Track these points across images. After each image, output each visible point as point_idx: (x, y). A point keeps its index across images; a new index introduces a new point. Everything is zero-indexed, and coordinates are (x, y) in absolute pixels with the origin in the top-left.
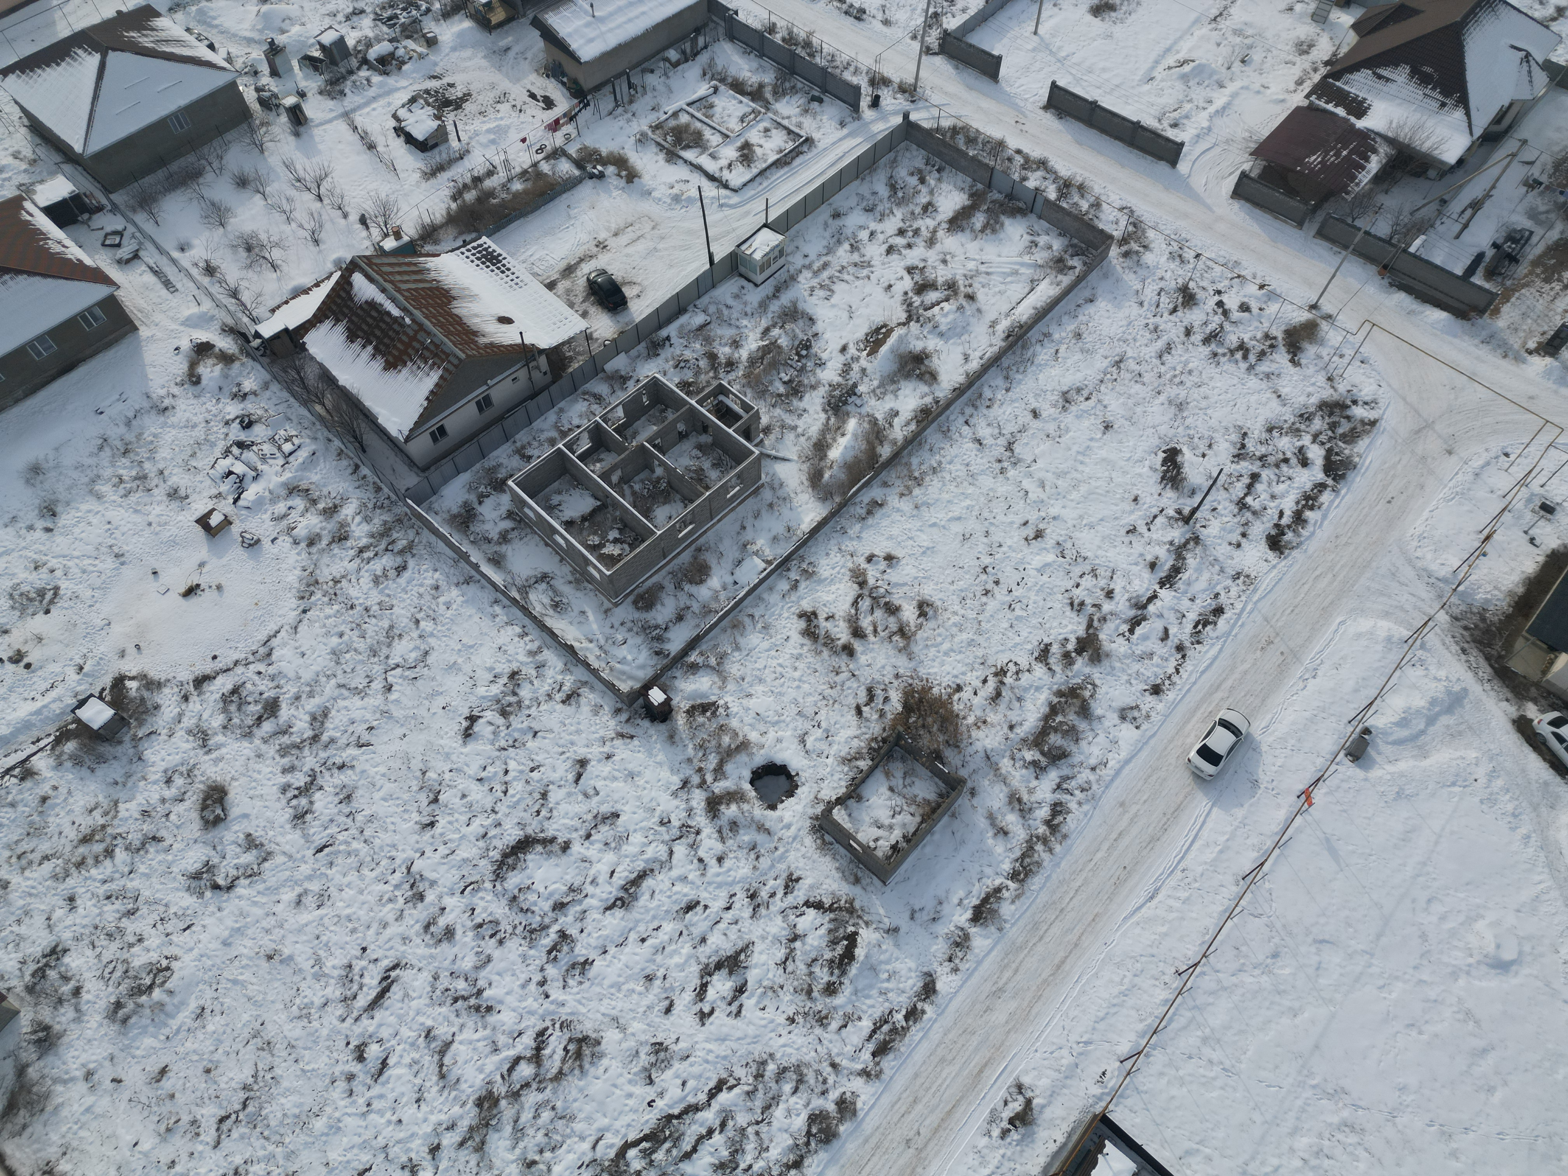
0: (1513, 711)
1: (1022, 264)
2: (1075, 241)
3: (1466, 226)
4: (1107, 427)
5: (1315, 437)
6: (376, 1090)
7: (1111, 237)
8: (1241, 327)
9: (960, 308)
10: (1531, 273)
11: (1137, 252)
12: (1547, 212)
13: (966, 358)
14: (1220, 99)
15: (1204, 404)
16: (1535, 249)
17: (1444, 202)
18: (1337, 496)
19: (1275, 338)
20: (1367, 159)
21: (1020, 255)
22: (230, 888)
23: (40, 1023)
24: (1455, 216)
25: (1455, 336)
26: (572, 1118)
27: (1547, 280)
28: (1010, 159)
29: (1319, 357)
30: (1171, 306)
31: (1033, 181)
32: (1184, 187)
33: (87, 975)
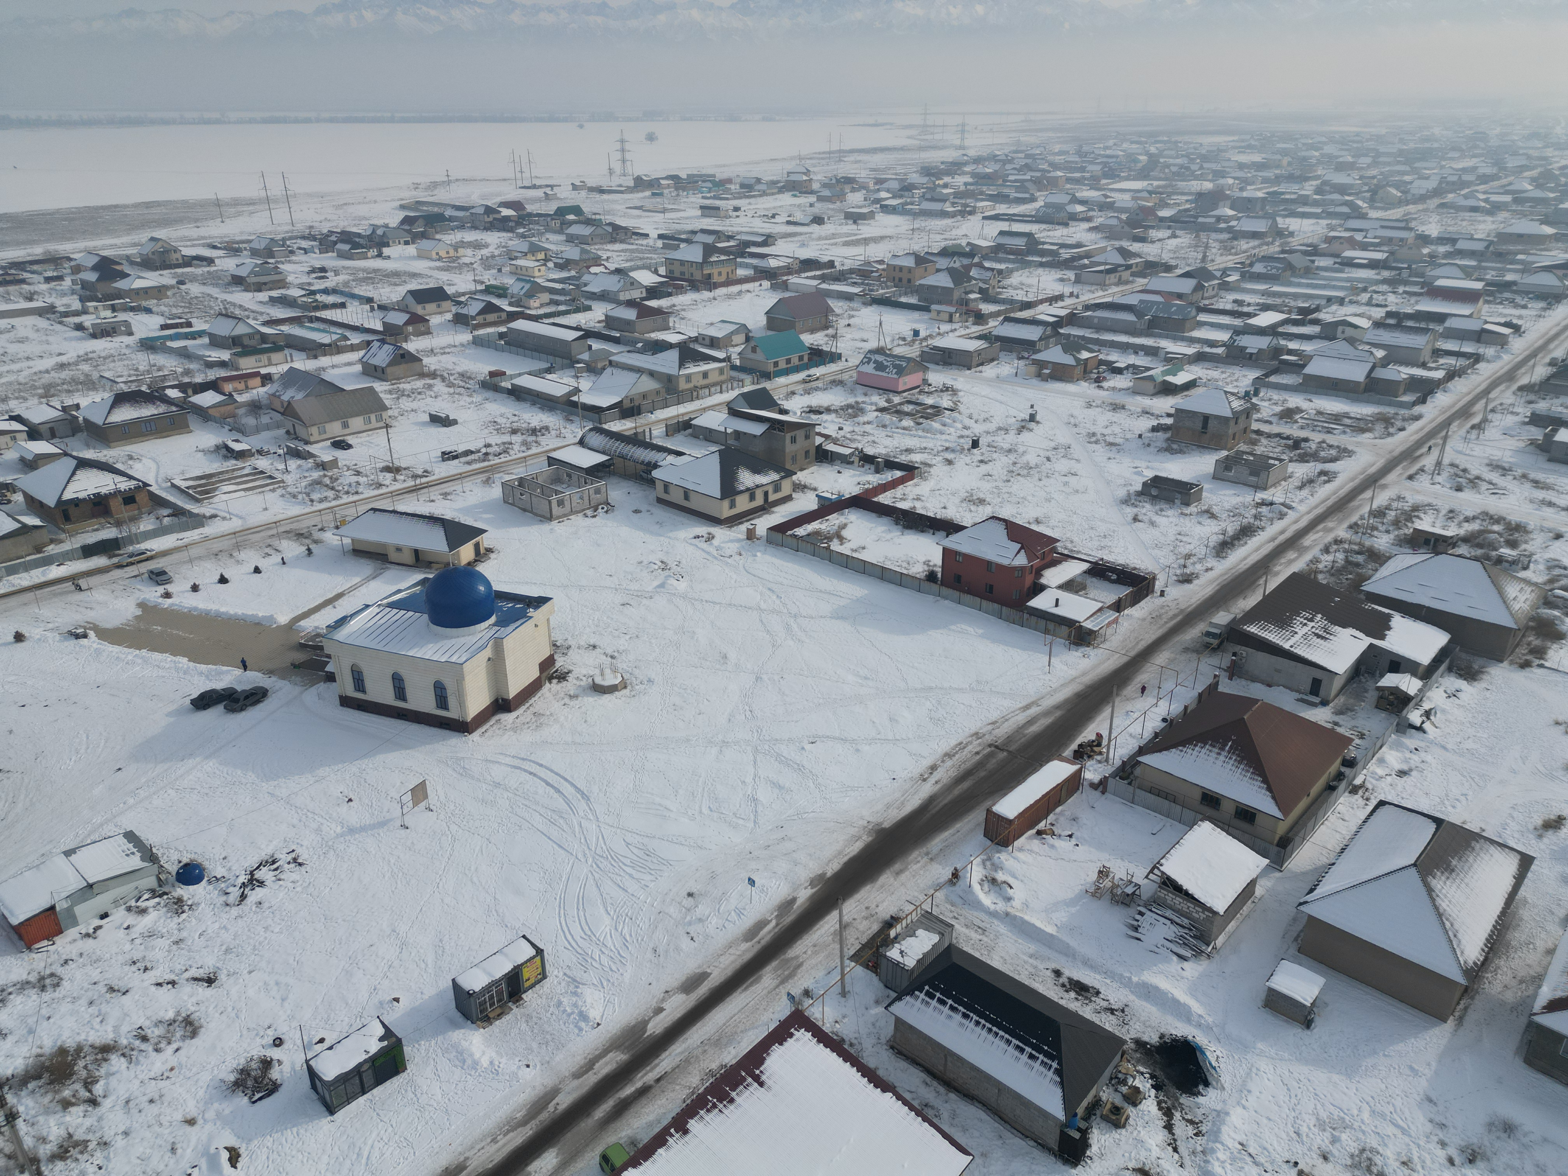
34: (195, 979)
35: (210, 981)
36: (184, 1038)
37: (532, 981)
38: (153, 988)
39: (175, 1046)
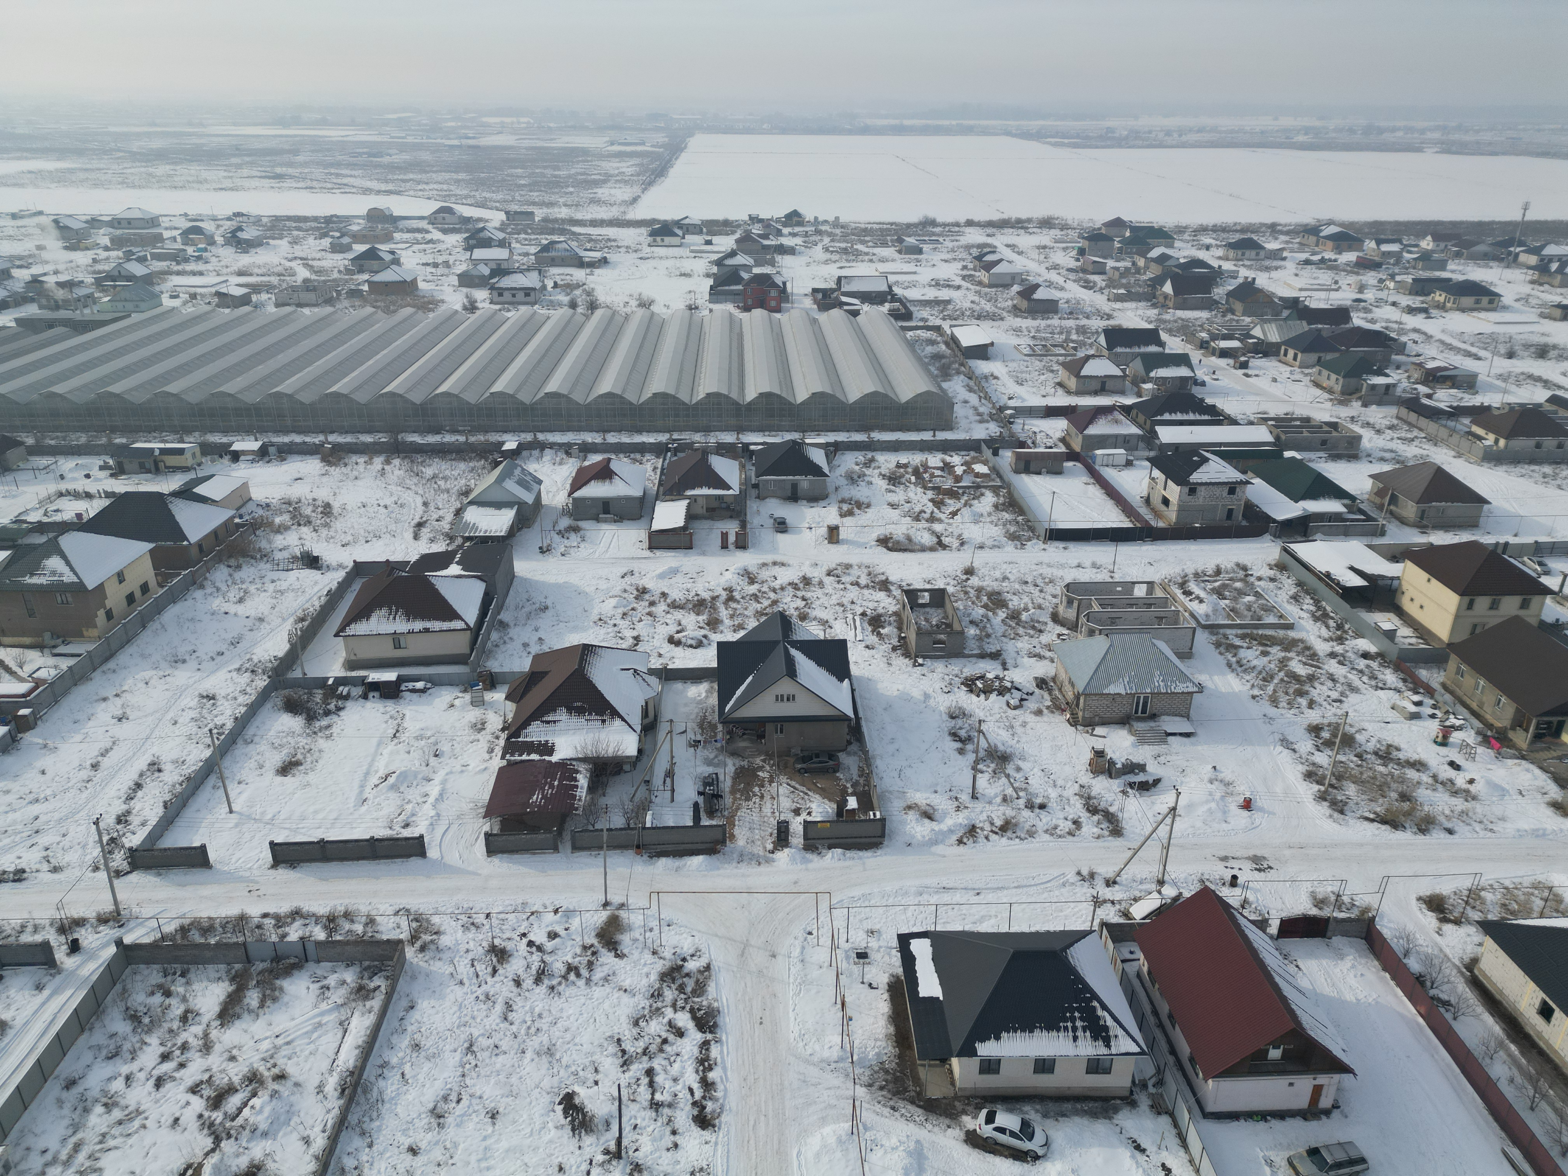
0: (956, 1133)
1: (322, 1014)
2: (367, 963)
3: (673, 791)
4: (493, 1117)
5: (674, 1006)
7: (400, 941)
8: (560, 952)
9: (274, 1094)
10: (735, 799)
11: (432, 941)
12: (716, 757)
13: (307, 1141)
14: (434, 790)
15: (568, 1036)
16: (726, 784)
17: (647, 782)
18: (722, 1045)
19: (592, 946)
20: (575, 780)
21: (316, 1006)
24: (661, 788)
25: (718, 869)
27: (748, 799)
28: (259, 927)
29: (636, 940)
30: (490, 969)
31: (294, 933)
32: (443, 868)
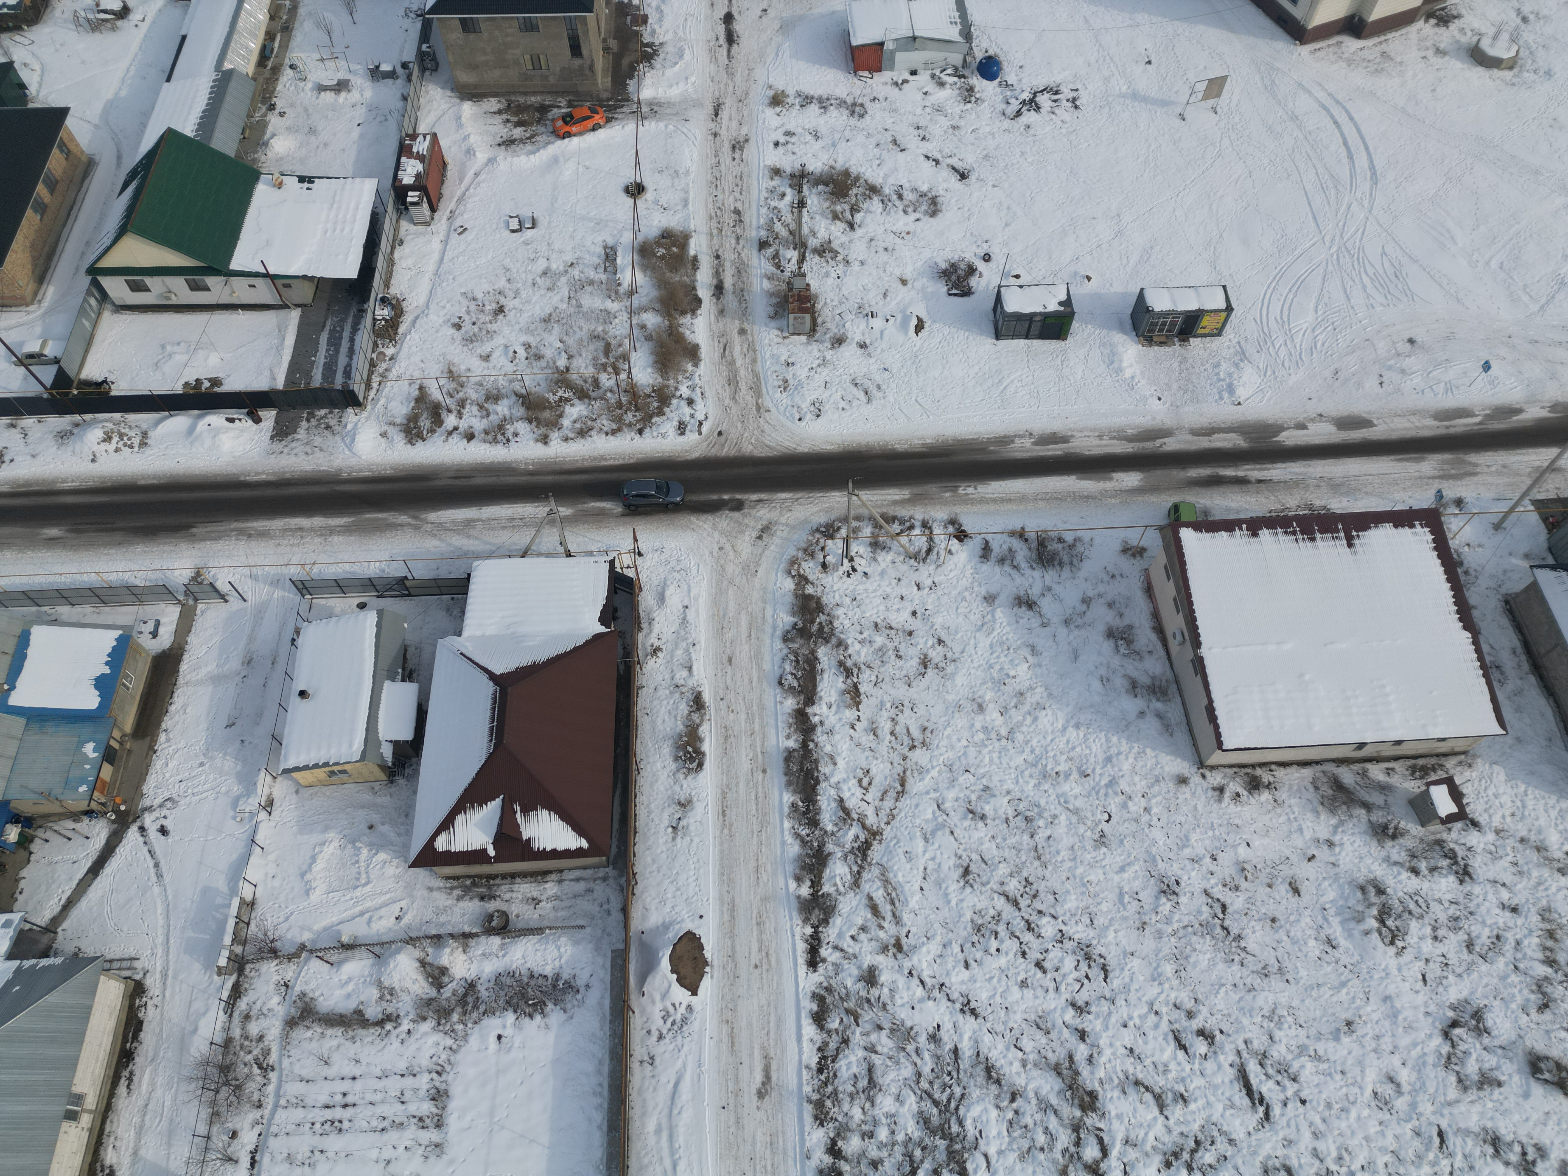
6: (1164, 1026)
22: (1446, 1035)
23: (1402, 835)
26: (1022, 1158)
33: (1426, 885)
34: (954, 168)
35: (963, 176)
36: (926, 213)
37: (1207, 331)
38: (922, 158)
39: (917, 215)
